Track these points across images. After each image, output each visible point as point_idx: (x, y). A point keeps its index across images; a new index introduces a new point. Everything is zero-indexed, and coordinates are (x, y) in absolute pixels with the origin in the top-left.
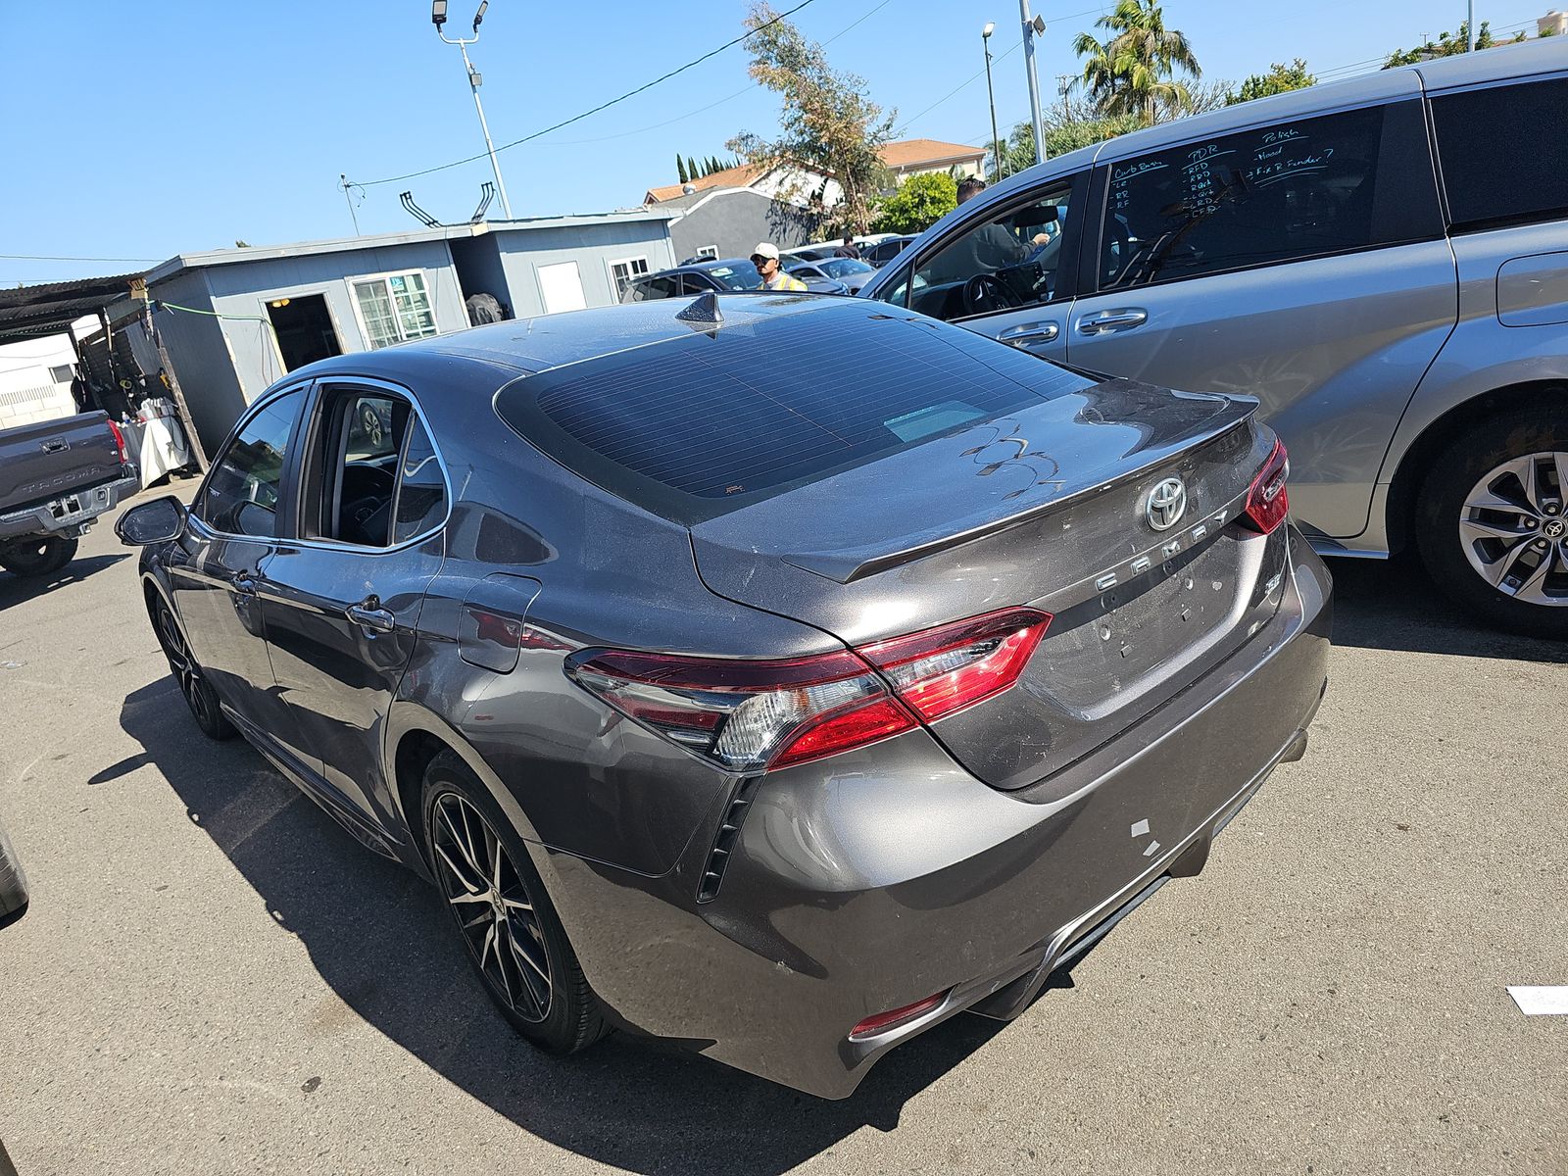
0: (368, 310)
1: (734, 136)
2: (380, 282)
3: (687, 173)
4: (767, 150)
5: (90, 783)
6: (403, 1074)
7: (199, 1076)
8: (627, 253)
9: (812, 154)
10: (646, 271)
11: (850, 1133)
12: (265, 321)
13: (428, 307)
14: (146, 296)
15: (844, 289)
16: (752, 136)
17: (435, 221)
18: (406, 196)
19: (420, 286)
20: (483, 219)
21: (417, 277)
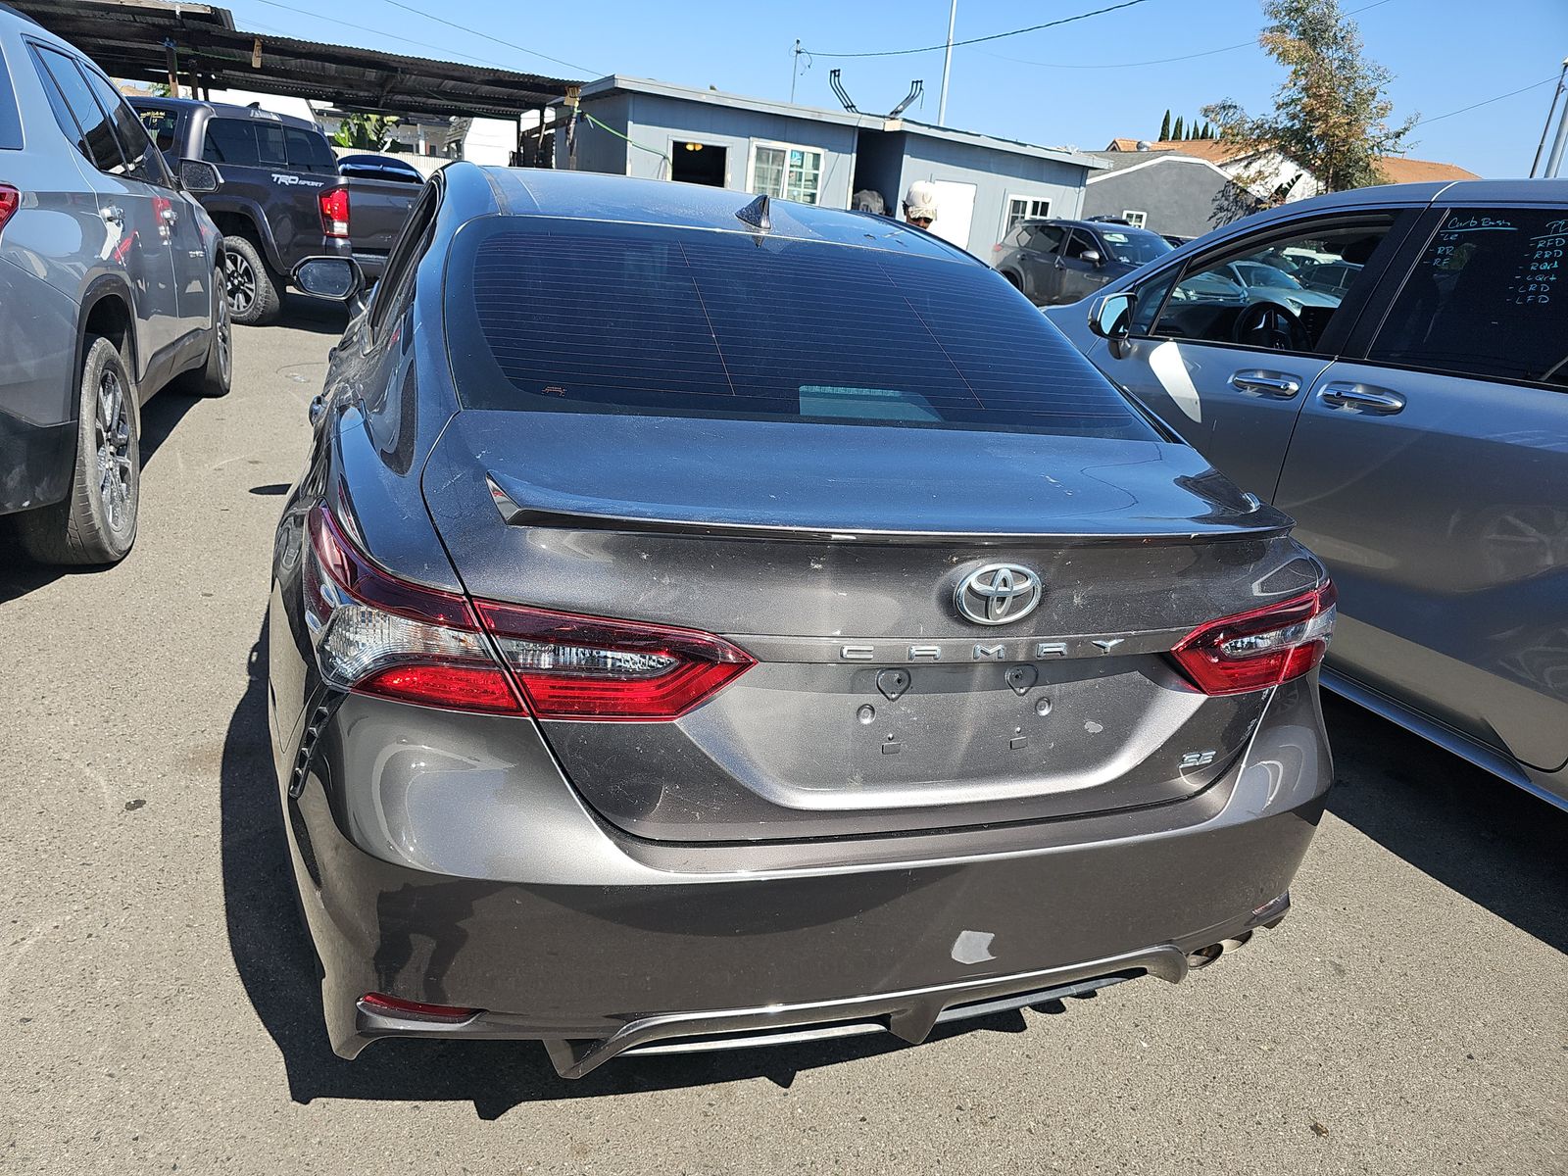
0: (761, 176)
1: (1215, 101)
2: (781, 151)
3: (1170, 132)
4: (1246, 126)
5: (251, 491)
6: (198, 834)
7: (78, 754)
8: (1031, 191)
9: (1296, 144)
10: (1046, 215)
11: (451, 1100)
12: (668, 158)
13: (816, 189)
14: (577, 104)
15: (1242, 296)
16: (1235, 107)
17: (853, 106)
18: (835, 73)
19: (816, 166)
20: (900, 116)
21: (817, 156)
